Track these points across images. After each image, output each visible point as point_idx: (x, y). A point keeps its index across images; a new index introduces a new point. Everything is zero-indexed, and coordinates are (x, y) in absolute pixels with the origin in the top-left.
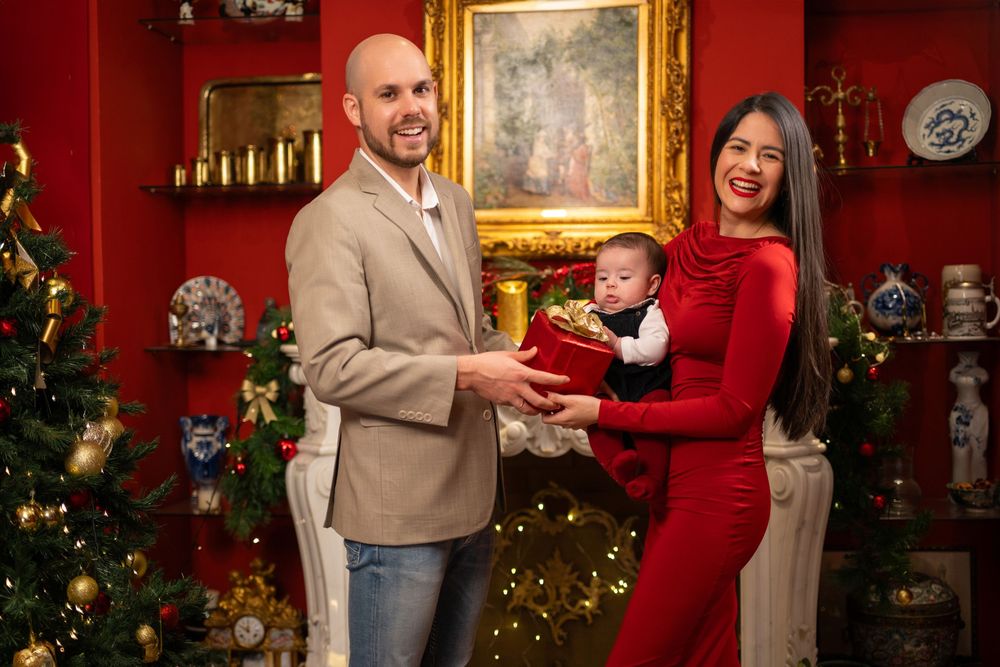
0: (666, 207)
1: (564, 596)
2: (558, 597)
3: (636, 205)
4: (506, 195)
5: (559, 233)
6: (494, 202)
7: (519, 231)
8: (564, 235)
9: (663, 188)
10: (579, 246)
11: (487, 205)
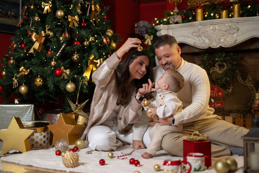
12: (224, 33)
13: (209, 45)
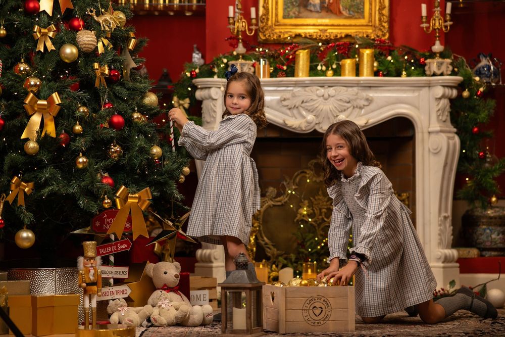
0: (379, 18)
1: (323, 214)
2: (321, 214)
3: (364, 18)
4: (299, 12)
5: (327, 30)
6: (293, 15)
7: (307, 29)
8: (329, 31)
9: (377, 8)
10: (337, 36)
11: (290, 16)
12: (345, 106)
13: (314, 126)
